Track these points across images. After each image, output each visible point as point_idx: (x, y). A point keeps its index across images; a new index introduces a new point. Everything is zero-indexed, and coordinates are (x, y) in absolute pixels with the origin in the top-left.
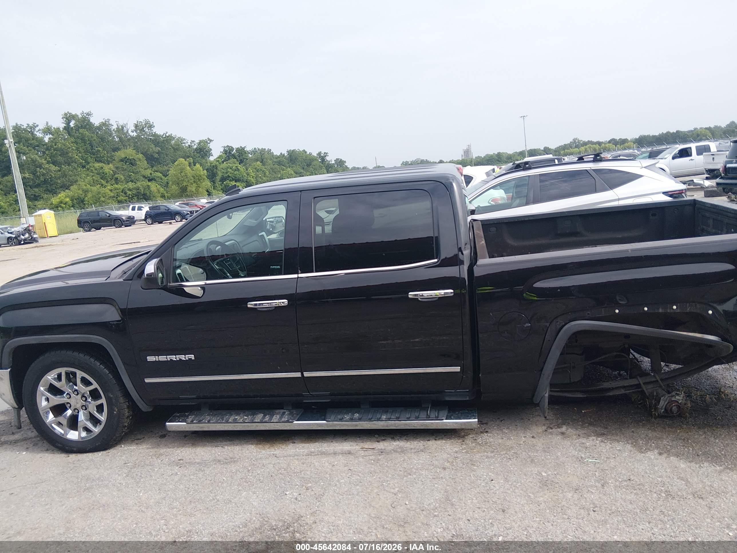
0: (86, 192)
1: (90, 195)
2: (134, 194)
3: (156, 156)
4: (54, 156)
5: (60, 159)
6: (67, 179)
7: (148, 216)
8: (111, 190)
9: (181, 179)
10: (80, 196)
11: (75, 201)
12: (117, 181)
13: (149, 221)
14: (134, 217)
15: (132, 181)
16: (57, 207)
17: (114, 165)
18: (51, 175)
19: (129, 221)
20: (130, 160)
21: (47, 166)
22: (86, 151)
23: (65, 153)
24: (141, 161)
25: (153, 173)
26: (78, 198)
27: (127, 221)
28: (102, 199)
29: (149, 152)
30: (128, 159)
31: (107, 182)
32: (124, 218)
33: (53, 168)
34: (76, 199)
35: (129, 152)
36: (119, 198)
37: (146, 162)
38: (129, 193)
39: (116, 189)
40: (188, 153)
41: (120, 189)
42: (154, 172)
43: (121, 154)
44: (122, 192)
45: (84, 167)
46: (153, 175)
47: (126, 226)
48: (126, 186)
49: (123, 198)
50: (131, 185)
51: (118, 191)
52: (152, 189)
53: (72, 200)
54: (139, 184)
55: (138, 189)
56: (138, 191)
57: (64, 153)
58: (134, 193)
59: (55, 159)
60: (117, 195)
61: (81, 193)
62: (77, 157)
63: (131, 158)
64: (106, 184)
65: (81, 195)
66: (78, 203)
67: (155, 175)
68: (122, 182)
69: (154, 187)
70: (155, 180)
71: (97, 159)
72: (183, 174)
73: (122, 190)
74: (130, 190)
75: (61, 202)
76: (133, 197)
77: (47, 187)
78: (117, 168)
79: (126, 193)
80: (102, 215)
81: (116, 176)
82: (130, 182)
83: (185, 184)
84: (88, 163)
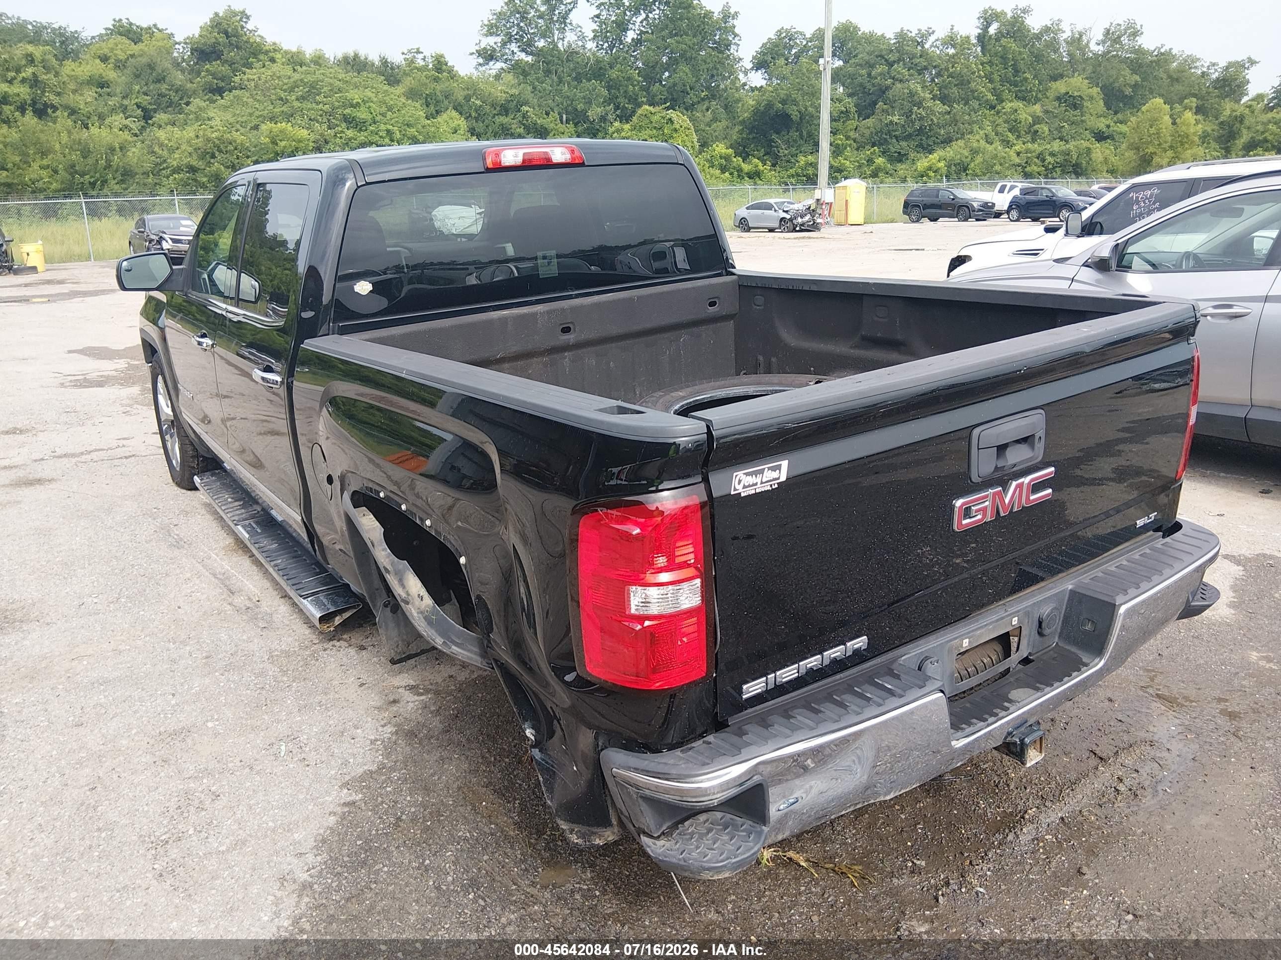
0: (975, 152)
1: (979, 159)
2: (1057, 163)
3: (1128, 91)
4: (946, 87)
5: (954, 91)
6: (956, 129)
7: (1015, 205)
8: (1018, 154)
9: (1146, 138)
10: (964, 159)
11: (953, 168)
12: (1035, 136)
13: (1014, 214)
14: (994, 204)
15: (1061, 139)
16: (922, 176)
17: (1042, 106)
18: (932, 120)
19: (982, 211)
20: (1074, 98)
21: (930, 104)
22: (1004, 80)
23: (965, 82)
24: (1094, 102)
25: (1112, 124)
26: (959, 164)
27: (980, 210)
28: (998, 168)
29: (1116, 85)
30: (1070, 96)
31: (1018, 137)
32: (975, 205)
33: (939, 107)
34: (955, 165)
35: (1077, 84)
36: (1028, 169)
37: (1101, 103)
38: (1049, 159)
39: (1028, 151)
40: (1197, 87)
41: (1034, 151)
42: (1116, 123)
43: (1060, 87)
44: (1038, 158)
45: (993, 107)
46: (1111, 129)
47: (977, 220)
48: (1048, 146)
49: (1035, 168)
50: (1057, 146)
51: (1029, 155)
52: (1093, 156)
53: (949, 167)
54: (1071, 146)
55: (1068, 155)
56: (1067, 157)
57: (962, 82)
58: (1058, 160)
59: (946, 92)
60: (1026, 163)
61: (967, 154)
62: (984, 90)
63: (1076, 94)
64: (1015, 142)
65: (967, 157)
66: (958, 173)
67: (1115, 129)
68: (1044, 139)
69: (1099, 152)
70: (1113, 139)
71: (1019, 94)
72: (1152, 131)
73: (1039, 154)
74: (1052, 154)
75: (930, 168)
76: (1054, 168)
77: (921, 140)
78: (1047, 112)
79: (1043, 160)
80: (945, 196)
81: (1036, 127)
82: (1058, 140)
83: (1151, 149)
84: (1002, 101)
